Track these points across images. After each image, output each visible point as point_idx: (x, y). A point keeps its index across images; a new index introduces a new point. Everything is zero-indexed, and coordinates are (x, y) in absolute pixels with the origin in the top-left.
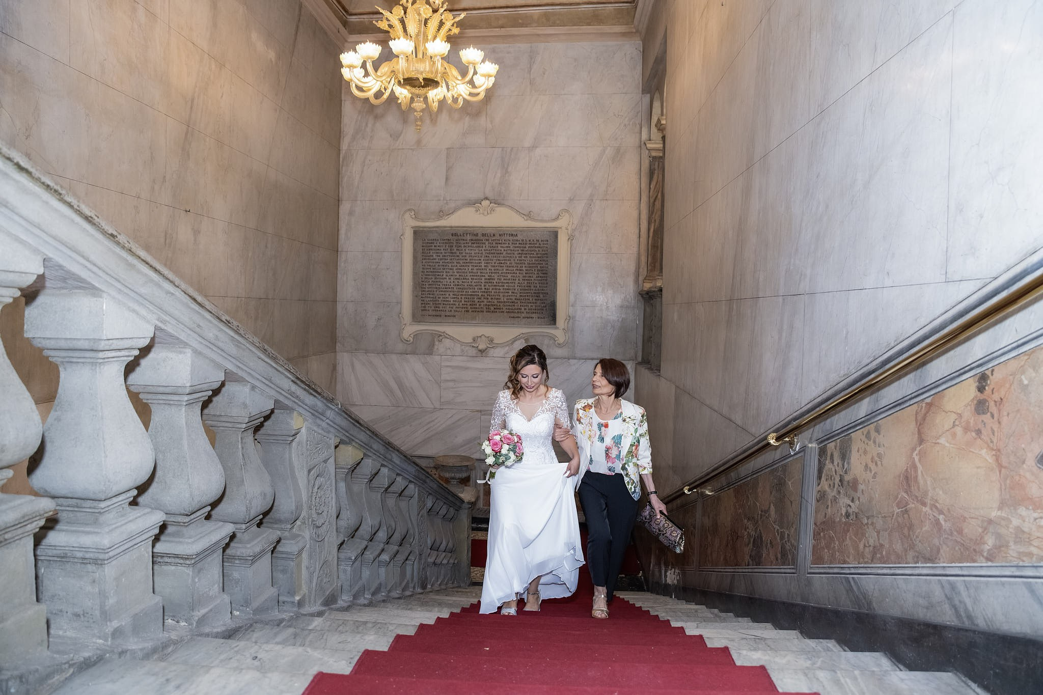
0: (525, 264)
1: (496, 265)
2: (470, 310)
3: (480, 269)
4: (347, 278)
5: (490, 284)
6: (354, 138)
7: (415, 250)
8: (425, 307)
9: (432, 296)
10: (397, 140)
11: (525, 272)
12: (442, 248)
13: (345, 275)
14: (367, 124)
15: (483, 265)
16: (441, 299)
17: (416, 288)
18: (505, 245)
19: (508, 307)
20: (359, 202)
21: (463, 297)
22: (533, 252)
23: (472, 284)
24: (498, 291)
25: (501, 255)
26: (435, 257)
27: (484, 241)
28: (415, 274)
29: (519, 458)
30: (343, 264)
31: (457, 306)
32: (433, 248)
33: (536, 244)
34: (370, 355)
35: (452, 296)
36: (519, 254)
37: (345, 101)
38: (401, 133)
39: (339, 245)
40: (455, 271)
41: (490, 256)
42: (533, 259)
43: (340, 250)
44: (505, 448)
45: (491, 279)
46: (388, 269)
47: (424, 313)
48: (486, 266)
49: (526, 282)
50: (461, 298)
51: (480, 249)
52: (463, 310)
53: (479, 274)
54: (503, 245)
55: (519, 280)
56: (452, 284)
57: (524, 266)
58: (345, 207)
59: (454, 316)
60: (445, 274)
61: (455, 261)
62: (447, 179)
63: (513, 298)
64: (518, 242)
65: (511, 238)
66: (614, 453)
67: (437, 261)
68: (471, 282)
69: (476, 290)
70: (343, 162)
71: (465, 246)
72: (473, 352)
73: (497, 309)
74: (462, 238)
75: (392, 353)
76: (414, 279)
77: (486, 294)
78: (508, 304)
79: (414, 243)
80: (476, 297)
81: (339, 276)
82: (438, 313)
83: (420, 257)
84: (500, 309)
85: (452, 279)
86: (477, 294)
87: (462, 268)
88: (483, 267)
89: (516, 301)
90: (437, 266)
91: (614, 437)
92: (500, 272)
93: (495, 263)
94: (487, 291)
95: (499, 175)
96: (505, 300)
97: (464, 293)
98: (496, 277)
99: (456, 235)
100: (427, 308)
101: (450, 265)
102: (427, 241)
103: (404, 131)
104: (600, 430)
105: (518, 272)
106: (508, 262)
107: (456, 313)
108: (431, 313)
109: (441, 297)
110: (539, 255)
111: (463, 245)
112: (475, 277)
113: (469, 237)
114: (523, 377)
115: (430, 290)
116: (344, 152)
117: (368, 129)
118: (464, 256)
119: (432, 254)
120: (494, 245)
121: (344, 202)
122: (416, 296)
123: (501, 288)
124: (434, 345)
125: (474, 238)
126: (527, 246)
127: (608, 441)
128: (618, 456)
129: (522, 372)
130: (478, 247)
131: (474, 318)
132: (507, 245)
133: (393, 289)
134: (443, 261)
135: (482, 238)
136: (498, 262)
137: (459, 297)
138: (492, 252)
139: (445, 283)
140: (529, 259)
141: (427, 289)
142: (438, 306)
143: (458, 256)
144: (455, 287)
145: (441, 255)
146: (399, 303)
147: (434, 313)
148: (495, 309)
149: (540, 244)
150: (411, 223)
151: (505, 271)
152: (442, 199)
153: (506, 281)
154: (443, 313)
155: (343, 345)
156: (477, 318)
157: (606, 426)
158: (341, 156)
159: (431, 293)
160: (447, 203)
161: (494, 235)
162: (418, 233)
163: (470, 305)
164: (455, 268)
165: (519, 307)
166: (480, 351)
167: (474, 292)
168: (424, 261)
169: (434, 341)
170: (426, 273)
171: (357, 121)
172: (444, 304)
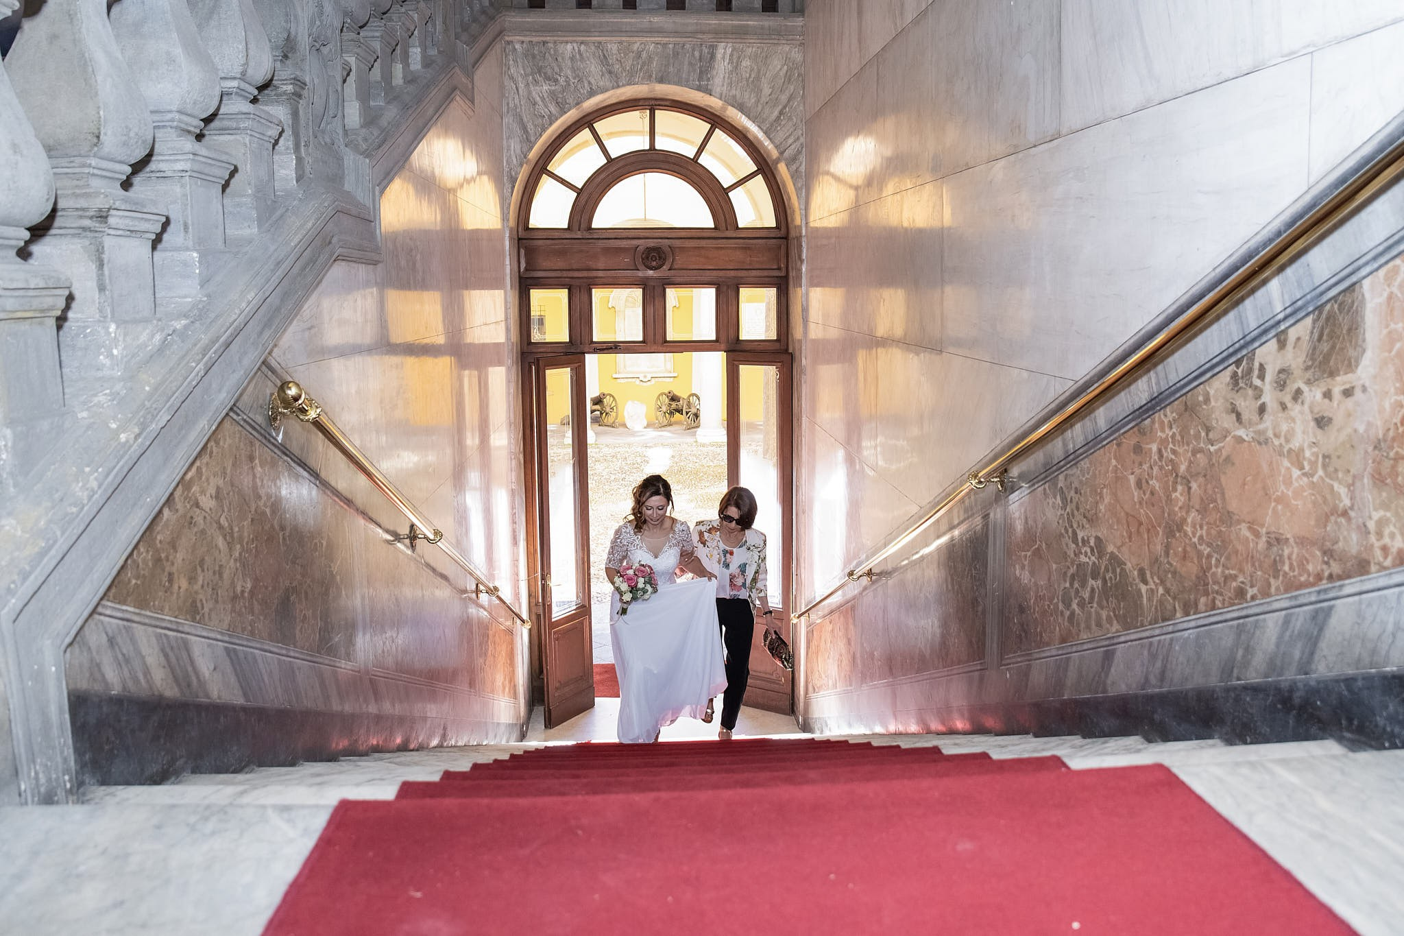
29: (655, 591)
44: (641, 580)
66: (739, 581)
91: (739, 566)
104: (725, 556)
114: (648, 509)
127: (734, 568)
128: (744, 585)
129: (647, 504)
157: (732, 553)
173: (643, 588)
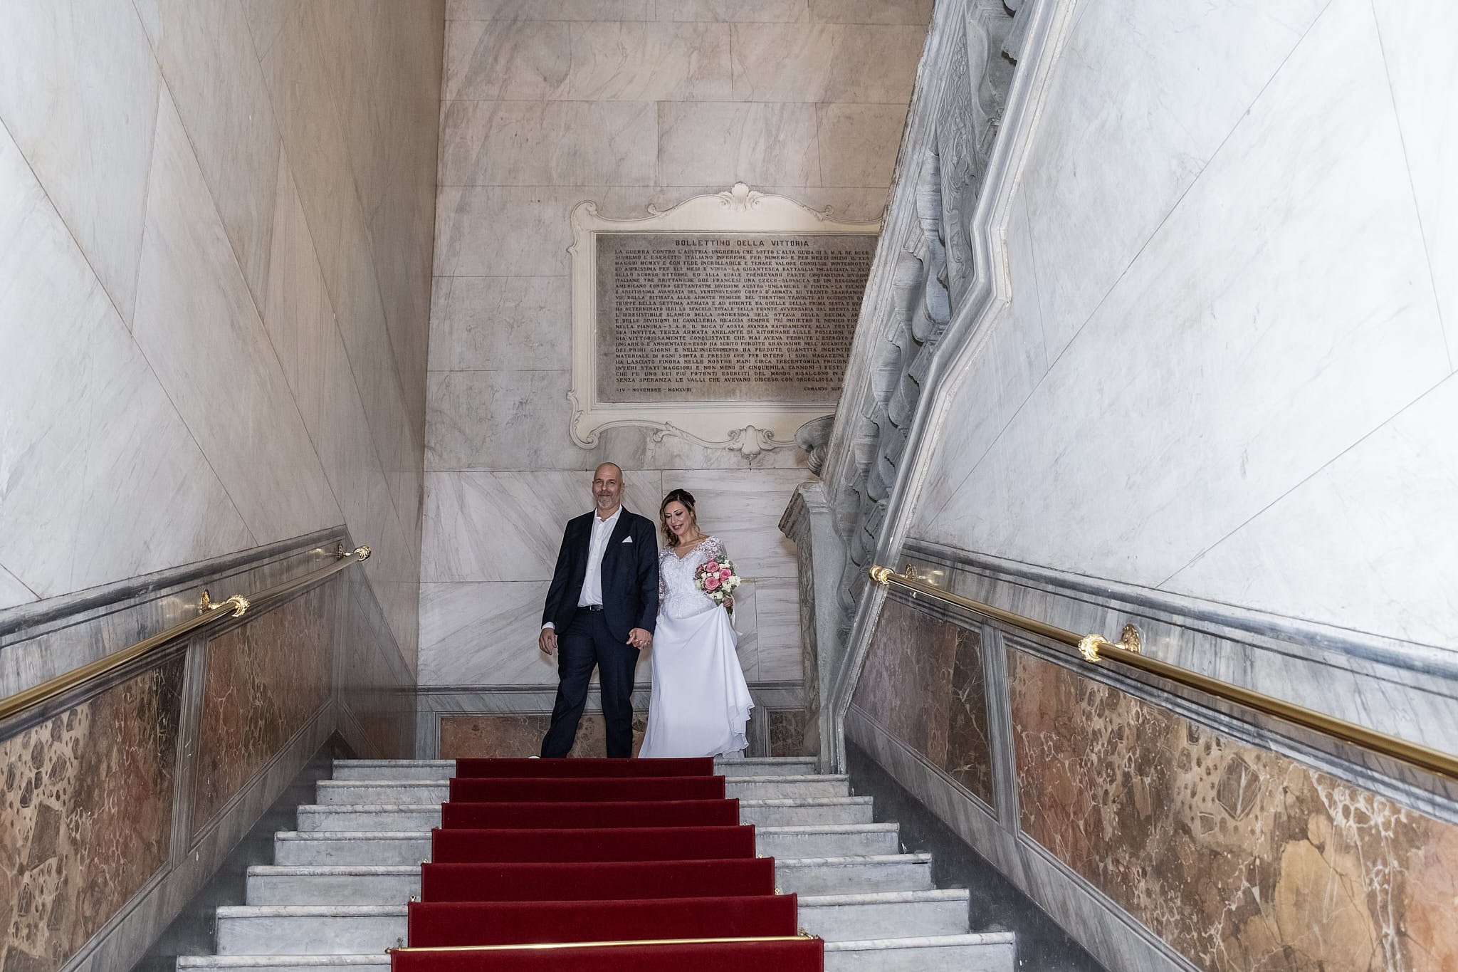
0: (827, 292)
1: (770, 294)
2: (723, 378)
3: (738, 303)
4: (451, 327)
5: (760, 330)
6: (469, 81)
7: (600, 271)
8: (624, 374)
9: (639, 353)
10: (558, 86)
11: (828, 307)
12: (657, 267)
13: (447, 322)
14: (496, 60)
15: (743, 295)
16: (660, 358)
17: (605, 339)
18: (785, 261)
19: (799, 371)
20: (479, 189)
21: (706, 354)
22: (841, 273)
23: (725, 328)
24: (776, 341)
25: (778, 278)
26: (642, 281)
27: (742, 254)
28: (602, 314)
30: (443, 299)
31: (694, 370)
32: (639, 265)
33: (846, 258)
34: (500, 475)
35: (683, 353)
36: (814, 275)
37: (451, 21)
38: (567, 75)
39: (435, 265)
40: (687, 307)
41: (757, 279)
42: (843, 285)
43: (436, 273)
45: (759, 321)
46: (541, 308)
47: (622, 385)
48: (749, 298)
49: (832, 325)
50: (702, 356)
51: (735, 267)
52: (707, 377)
53: (736, 311)
54: (781, 261)
55: (818, 321)
56: (681, 331)
57: (825, 295)
58: (448, 199)
59: (689, 390)
60: (665, 313)
61: (685, 290)
62: (660, 151)
63: (810, 354)
64: (810, 256)
65: (795, 248)
67: (648, 289)
68: (721, 326)
69: (732, 340)
70: (446, 118)
71: (703, 263)
72: (733, 459)
73: (777, 374)
74: (697, 247)
75: (553, 469)
76: (599, 322)
77: (752, 348)
78: (799, 364)
79: (598, 258)
80: (732, 354)
81: (434, 322)
82: (654, 385)
83: (611, 282)
84: (784, 374)
85: (681, 320)
86: (735, 347)
87: (699, 301)
88: (743, 299)
89: (815, 359)
90: (647, 298)
92: (779, 307)
93: (767, 292)
94: (754, 341)
95: (762, 145)
96: (793, 357)
97: (707, 346)
98: (771, 315)
99: (684, 242)
100: (629, 376)
101: (675, 296)
102: (624, 255)
103: (572, 71)
105: (815, 307)
106: (794, 291)
107: (692, 385)
108: (637, 385)
109: (660, 354)
110: (853, 278)
111: (699, 261)
112: (728, 318)
113: (710, 247)
115: (635, 341)
116: (448, 104)
117: (500, 68)
118: (703, 280)
119: (635, 277)
120: (763, 260)
121: (445, 188)
122: (605, 355)
123: (782, 335)
124: (645, 449)
125: (722, 248)
126: (830, 261)
130: (731, 263)
131: (730, 393)
132: (789, 260)
133: (553, 345)
134: (660, 289)
135: (738, 248)
136: (774, 289)
137: (698, 354)
138: (759, 272)
139: (667, 329)
140: (833, 283)
141: (629, 341)
142: (652, 371)
143: (689, 280)
144: (688, 337)
145: (656, 279)
146: (568, 371)
147: (645, 385)
148: (773, 374)
149: (852, 258)
150: (587, 225)
151: (787, 305)
152: (652, 184)
153: (792, 324)
154: (664, 385)
155: (441, 456)
156: (738, 391)
158: (443, 110)
159: (636, 347)
160: (661, 191)
161: (761, 243)
162: (604, 242)
163: (721, 368)
164: (685, 302)
165: (824, 370)
166: (746, 456)
167: (727, 344)
168: (620, 290)
169: (645, 442)
170: (624, 311)
171: (475, 54)
172: (665, 368)
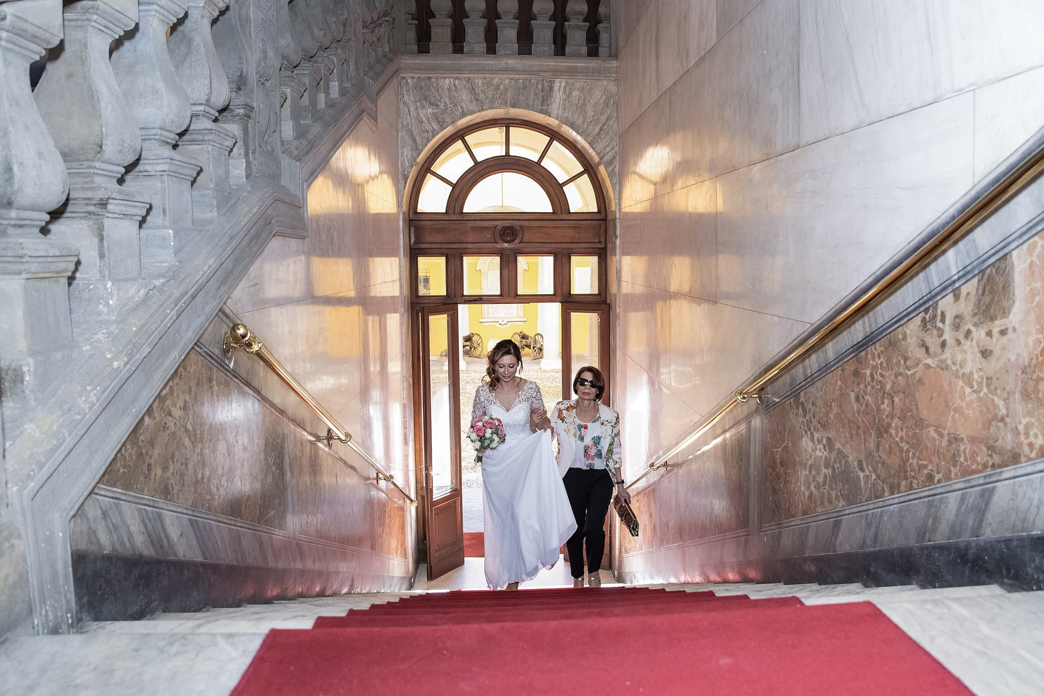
44: (488, 432)
66: (593, 452)
91: (594, 438)
104: (580, 431)
114: (500, 367)
127: (588, 441)
128: (599, 454)
129: (499, 362)
157: (586, 427)
173: (491, 438)
